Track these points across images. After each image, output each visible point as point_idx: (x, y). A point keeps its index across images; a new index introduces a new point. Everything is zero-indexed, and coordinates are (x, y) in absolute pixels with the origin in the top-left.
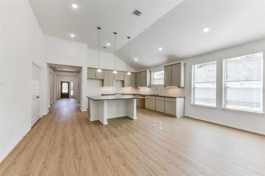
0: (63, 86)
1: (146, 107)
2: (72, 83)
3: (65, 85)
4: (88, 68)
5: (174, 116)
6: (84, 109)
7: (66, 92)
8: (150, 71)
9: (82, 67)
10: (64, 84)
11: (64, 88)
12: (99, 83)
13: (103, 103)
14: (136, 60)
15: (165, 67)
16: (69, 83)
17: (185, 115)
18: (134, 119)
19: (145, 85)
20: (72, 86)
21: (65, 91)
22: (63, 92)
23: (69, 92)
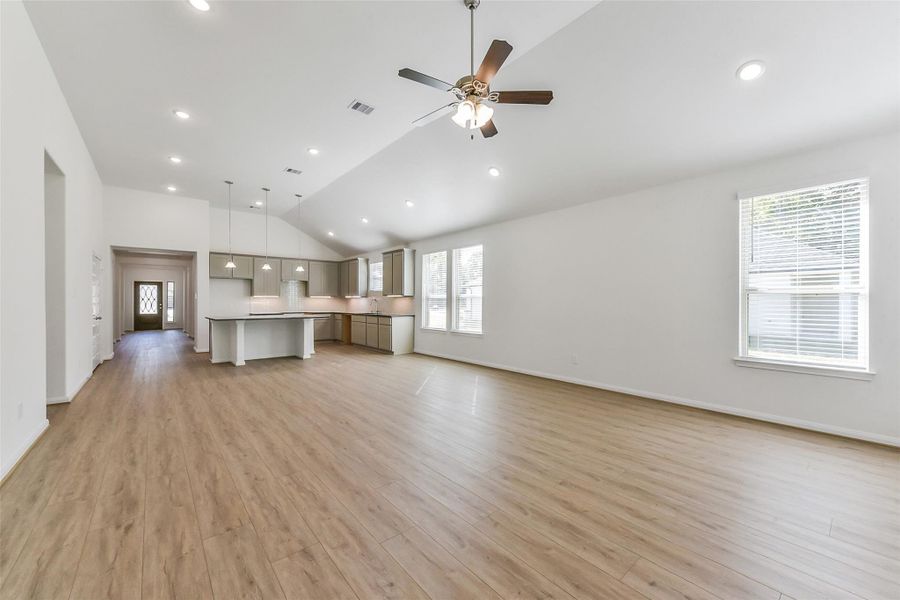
0: (142, 294)
1: (353, 341)
2: (171, 285)
3: (148, 293)
4: (211, 253)
5: (389, 352)
6: (201, 347)
7: (152, 312)
8: (367, 261)
9: (195, 253)
10: (143, 289)
11: (146, 299)
12: (240, 287)
13: (236, 326)
14: (331, 234)
15: (384, 254)
16: (160, 285)
17: (416, 350)
18: (305, 357)
19: (355, 291)
20: (170, 294)
21: (148, 308)
22: (141, 313)
23: (160, 311)
